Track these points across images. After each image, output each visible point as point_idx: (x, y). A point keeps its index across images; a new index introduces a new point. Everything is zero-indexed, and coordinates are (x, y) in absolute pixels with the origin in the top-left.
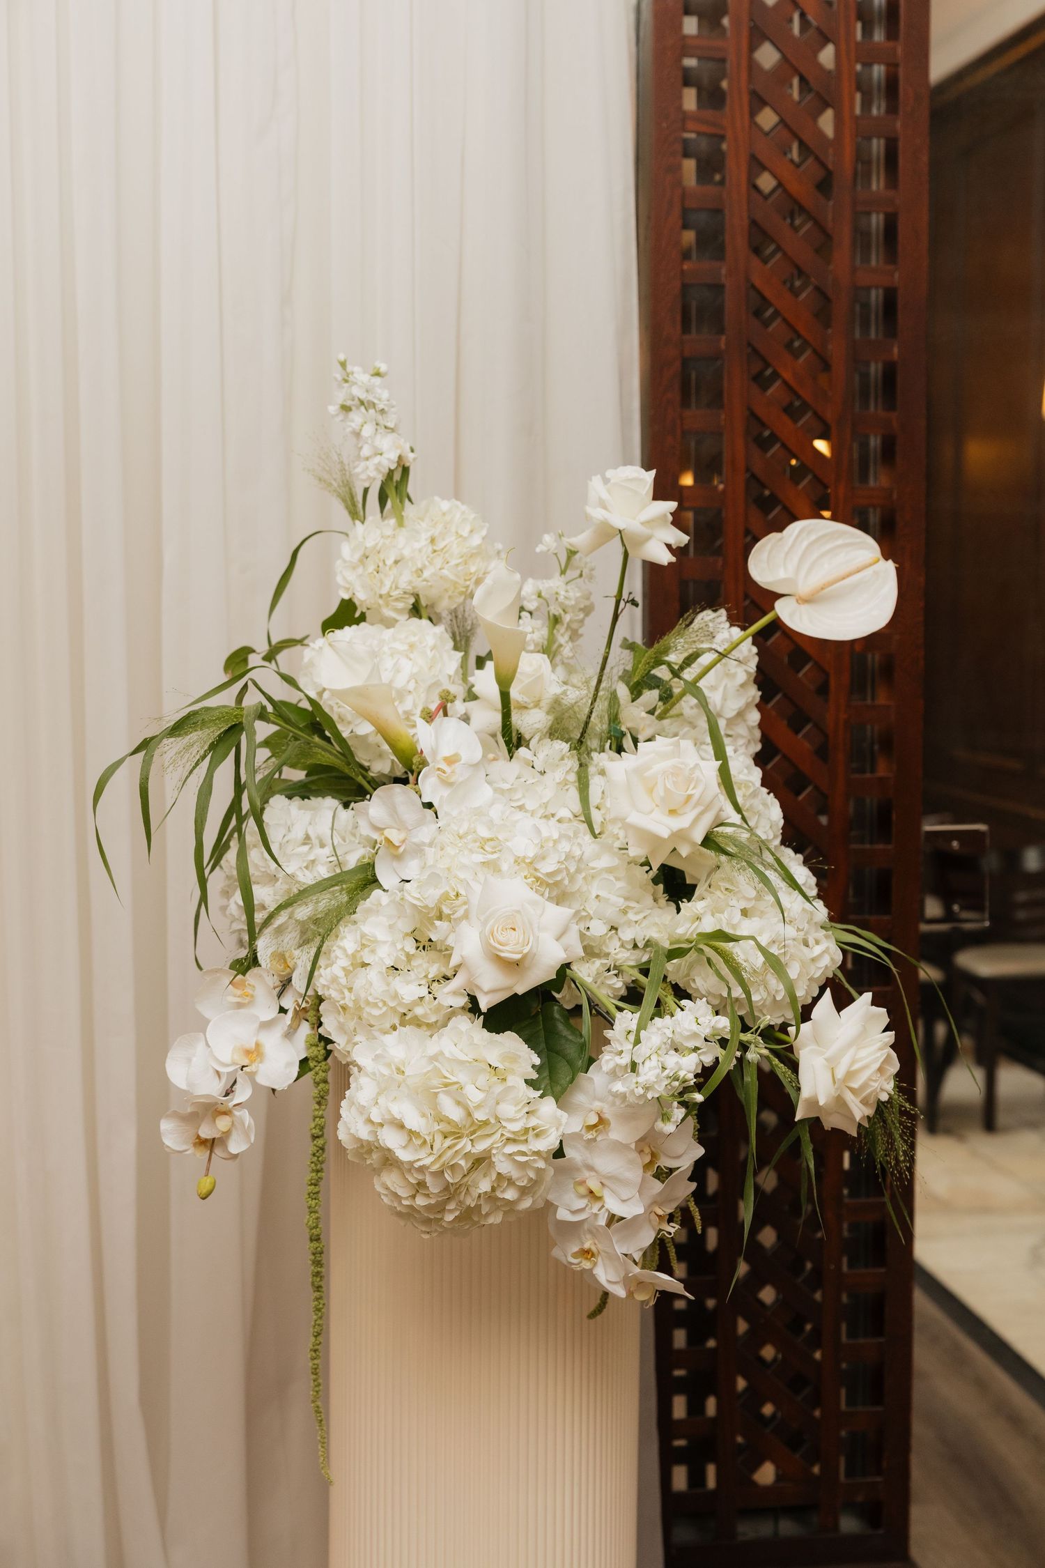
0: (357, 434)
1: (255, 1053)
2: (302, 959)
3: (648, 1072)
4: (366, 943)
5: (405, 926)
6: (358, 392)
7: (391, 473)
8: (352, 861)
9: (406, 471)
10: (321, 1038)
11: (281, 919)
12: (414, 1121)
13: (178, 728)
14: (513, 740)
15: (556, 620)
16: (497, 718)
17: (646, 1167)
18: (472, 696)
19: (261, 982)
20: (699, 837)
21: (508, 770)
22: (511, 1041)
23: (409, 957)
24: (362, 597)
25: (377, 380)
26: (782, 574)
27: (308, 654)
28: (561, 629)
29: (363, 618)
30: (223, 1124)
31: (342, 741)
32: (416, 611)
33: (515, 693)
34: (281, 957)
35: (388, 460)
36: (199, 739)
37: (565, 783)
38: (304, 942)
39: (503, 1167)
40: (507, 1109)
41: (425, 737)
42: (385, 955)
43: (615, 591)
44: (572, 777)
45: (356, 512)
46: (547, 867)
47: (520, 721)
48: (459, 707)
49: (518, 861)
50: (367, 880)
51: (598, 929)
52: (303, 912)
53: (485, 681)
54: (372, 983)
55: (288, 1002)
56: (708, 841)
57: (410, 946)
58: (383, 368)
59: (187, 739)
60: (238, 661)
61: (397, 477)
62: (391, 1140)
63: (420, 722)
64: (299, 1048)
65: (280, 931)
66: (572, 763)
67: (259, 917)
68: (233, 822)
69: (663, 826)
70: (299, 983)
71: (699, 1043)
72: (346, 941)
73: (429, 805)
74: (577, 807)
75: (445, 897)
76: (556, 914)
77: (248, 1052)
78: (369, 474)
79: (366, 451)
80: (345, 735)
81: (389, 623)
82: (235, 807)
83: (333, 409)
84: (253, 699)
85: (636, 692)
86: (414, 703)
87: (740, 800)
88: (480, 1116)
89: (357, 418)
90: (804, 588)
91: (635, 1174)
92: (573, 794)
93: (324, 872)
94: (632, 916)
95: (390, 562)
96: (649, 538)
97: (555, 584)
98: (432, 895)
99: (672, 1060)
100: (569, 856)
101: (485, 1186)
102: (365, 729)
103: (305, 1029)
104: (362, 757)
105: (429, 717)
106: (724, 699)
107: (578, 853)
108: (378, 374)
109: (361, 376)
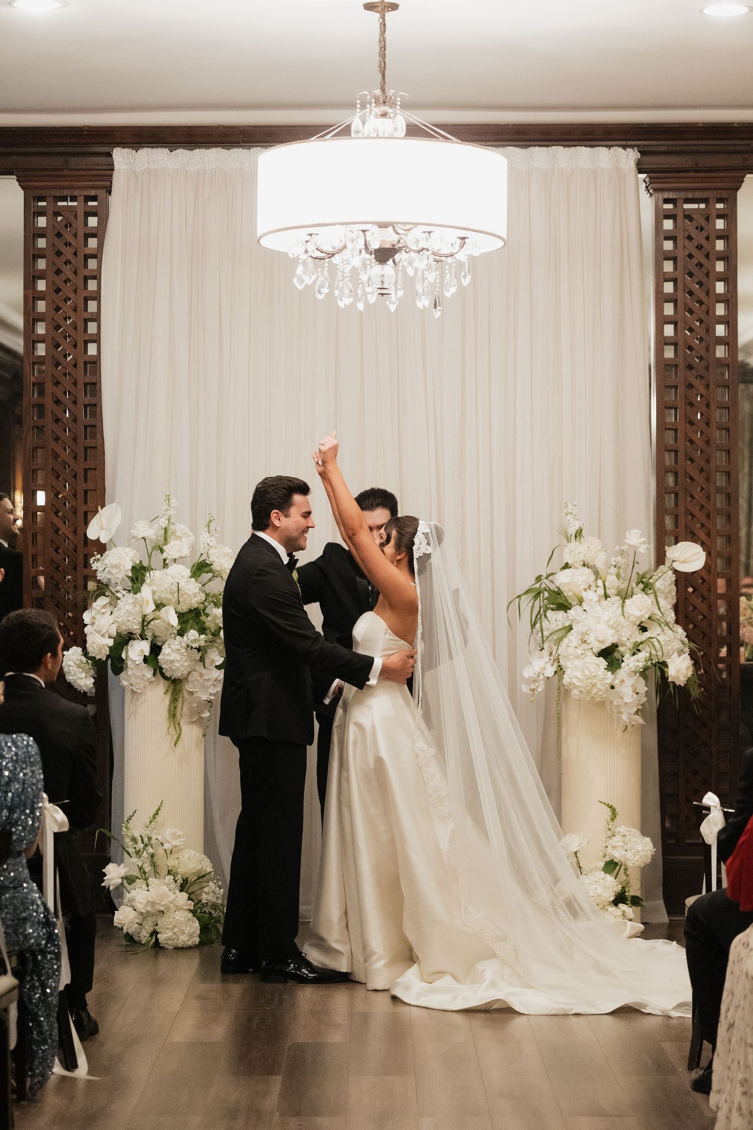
0: (569, 521)
1: (544, 669)
2: (555, 648)
3: (631, 665)
4: (570, 641)
5: (579, 637)
6: (570, 511)
7: (577, 531)
8: (567, 624)
9: (581, 530)
10: (560, 666)
11: (550, 638)
12: (579, 676)
13: (526, 592)
14: (606, 596)
15: (620, 568)
16: (603, 591)
17: (633, 692)
18: (598, 587)
19: (545, 653)
20: (647, 616)
21: (605, 603)
22: (601, 659)
23: (580, 645)
24: (570, 562)
25: (574, 507)
26: (676, 556)
27: (556, 576)
28: (621, 570)
29: (570, 567)
30: (537, 684)
31: (565, 597)
32: (584, 565)
33: (607, 585)
34: (550, 647)
35: (577, 528)
36: (531, 595)
37: (619, 606)
38: (555, 645)
39: (599, 686)
40: (600, 673)
41: (584, 595)
42: (574, 644)
43: (633, 560)
44: (620, 605)
45: (569, 541)
46: (611, 623)
47: (609, 592)
48: (594, 588)
49: (604, 621)
50: (570, 628)
51: (624, 639)
52: (555, 637)
53: (600, 583)
54: (571, 650)
55: (552, 658)
56: (649, 618)
57: (580, 642)
58: (576, 504)
59: (528, 595)
60: (539, 579)
61: (579, 531)
62: (575, 681)
63: (583, 591)
64: (554, 669)
65: (550, 641)
66: (621, 601)
67: (544, 639)
68: (539, 616)
69: (638, 614)
70: (554, 653)
71: (644, 660)
72: (566, 641)
73: (585, 610)
74: (621, 612)
75: (587, 630)
76: (612, 632)
77: (542, 669)
78: (572, 531)
79: (572, 525)
80: (566, 595)
81: (577, 568)
82: (539, 612)
83: (563, 514)
84: (543, 586)
85: (637, 584)
86: (582, 587)
87: (662, 611)
88: (594, 674)
89: (569, 517)
90: (681, 559)
91: (631, 692)
92: (621, 609)
93: (560, 627)
94: (633, 636)
95: (577, 553)
96: (640, 547)
97: (619, 558)
98: (584, 629)
99: (637, 663)
100: (616, 621)
101: (595, 691)
102: (571, 594)
103: (556, 664)
104: (570, 601)
105: (585, 590)
106: (665, 588)
107: (619, 620)
108: (574, 505)
109: (570, 507)
